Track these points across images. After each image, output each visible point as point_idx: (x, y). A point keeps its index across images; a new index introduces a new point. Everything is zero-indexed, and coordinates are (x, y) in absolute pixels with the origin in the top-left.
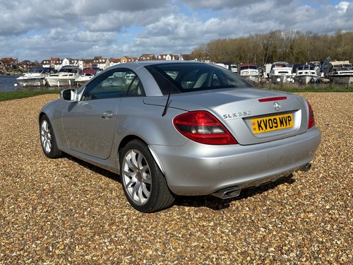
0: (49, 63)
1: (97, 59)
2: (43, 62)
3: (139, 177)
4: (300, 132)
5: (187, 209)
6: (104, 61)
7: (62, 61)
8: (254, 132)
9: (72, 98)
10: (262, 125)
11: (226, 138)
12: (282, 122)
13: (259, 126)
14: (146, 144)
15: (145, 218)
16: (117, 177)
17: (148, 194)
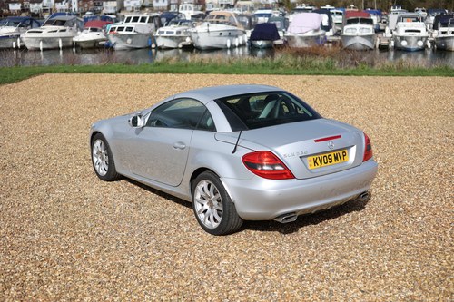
0: (20, 2)
3: (211, 204)
4: (354, 166)
5: (253, 232)
8: (309, 168)
9: (139, 124)
10: (318, 161)
11: (286, 174)
12: (336, 158)
13: (315, 162)
14: (218, 177)
15: (217, 239)
16: (190, 205)
17: (217, 217)
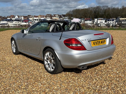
0: (10, 17)
1: (29, 16)
2: (7, 17)
4: (108, 46)
5: (67, 73)
6: (31, 17)
7: (15, 16)
8: (92, 46)
10: (95, 43)
11: (82, 48)
12: (102, 42)
13: (94, 44)
14: (53, 50)
15: (53, 76)
17: (54, 67)
